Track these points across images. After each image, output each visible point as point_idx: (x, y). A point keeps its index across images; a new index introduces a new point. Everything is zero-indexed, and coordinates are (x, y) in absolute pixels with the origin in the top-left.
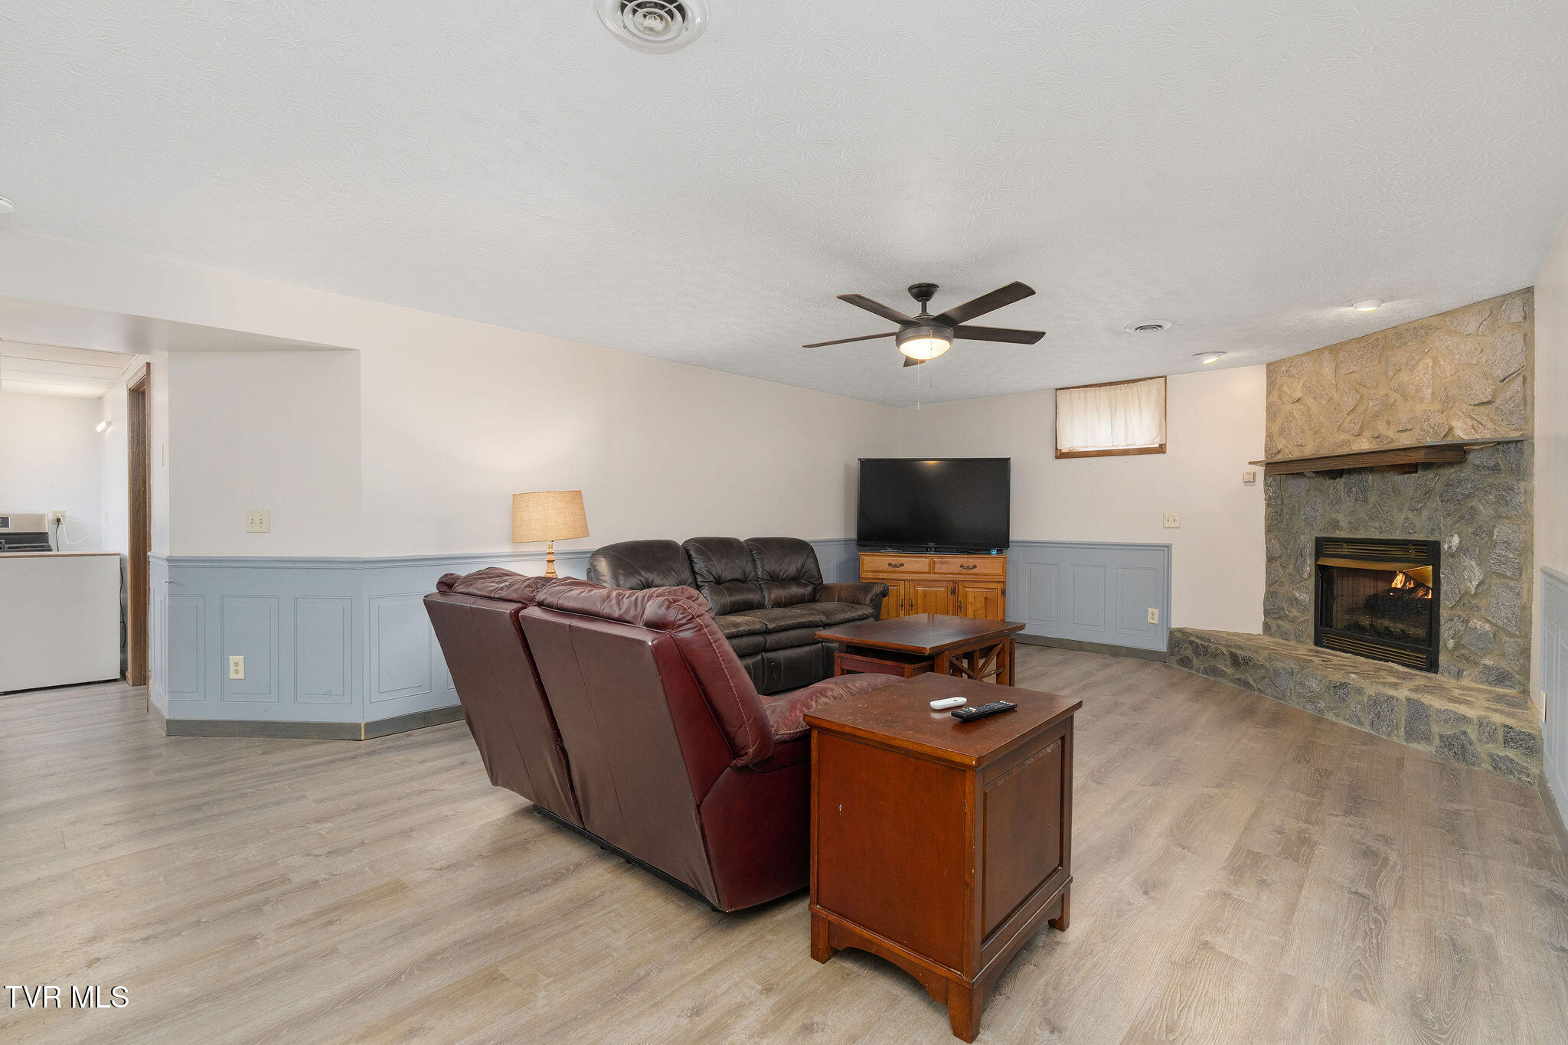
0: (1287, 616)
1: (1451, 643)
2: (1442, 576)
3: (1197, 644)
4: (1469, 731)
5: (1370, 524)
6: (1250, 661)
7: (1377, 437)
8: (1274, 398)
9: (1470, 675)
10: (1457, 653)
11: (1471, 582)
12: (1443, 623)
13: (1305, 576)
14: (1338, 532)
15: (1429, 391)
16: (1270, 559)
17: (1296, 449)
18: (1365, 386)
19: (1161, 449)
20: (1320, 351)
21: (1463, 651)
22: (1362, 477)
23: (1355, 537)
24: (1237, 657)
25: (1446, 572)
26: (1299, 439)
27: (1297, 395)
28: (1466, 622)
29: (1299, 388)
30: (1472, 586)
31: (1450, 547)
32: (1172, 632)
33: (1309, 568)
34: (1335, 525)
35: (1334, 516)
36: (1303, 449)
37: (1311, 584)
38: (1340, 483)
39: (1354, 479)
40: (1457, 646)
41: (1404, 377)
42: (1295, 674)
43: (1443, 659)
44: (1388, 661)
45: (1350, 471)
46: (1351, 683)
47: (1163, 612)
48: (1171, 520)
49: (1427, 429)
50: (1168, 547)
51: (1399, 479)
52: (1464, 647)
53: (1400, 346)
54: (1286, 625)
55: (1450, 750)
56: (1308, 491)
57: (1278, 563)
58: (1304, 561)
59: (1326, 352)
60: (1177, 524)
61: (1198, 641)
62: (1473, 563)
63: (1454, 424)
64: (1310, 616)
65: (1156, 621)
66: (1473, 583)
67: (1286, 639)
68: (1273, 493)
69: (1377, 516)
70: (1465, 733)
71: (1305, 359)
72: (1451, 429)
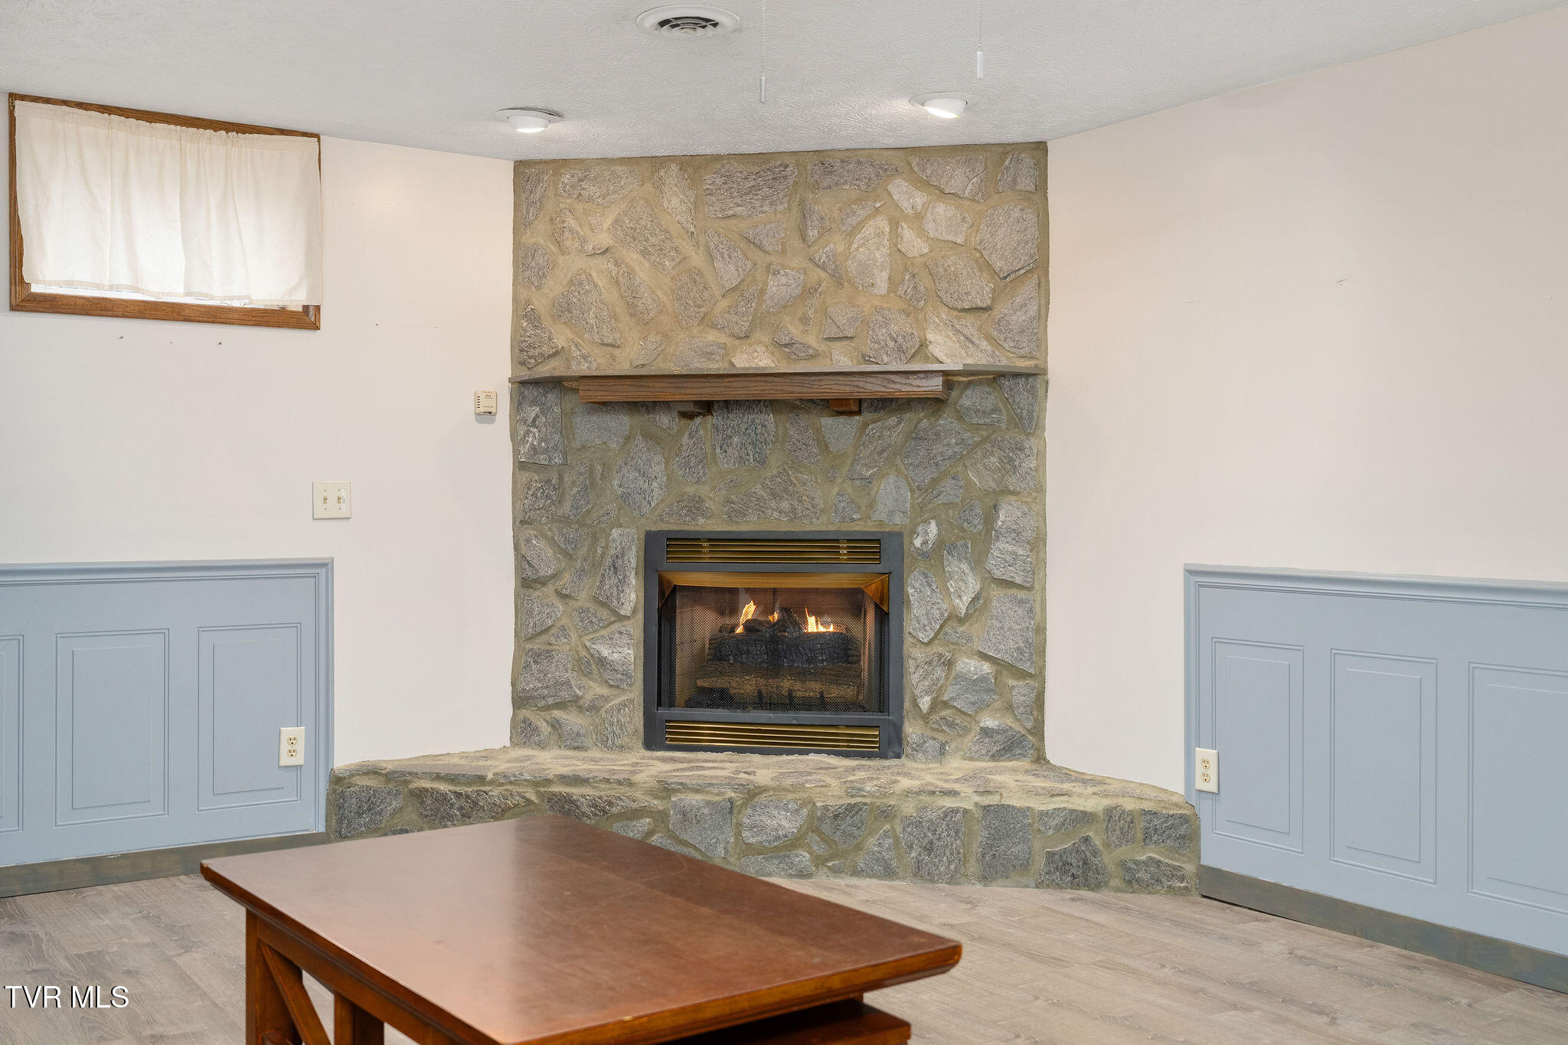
0: (577, 698)
1: (925, 702)
2: (911, 591)
3: (444, 795)
4: (1091, 834)
5: (773, 504)
6: (610, 804)
7: (786, 345)
8: (538, 235)
9: (958, 749)
10: (935, 717)
11: (960, 597)
12: (912, 670)
13: (626, 610)
14: (701, 521)
15: (885, 275)
16: (528, 582)
17: (596, 351)
18: (760, 247)
19: (305, 319)
20: (658, 163)
21: (944, 713)
22: (751, 417)
23: (734, 528)
24: (572, 802)
25: (917, 585)
26: (605, 331)
27: (604, 239)
28: (949, 664)
29: (605, 227)
30: (962, 605)
31: (925, 543)
32: (338, 781)
33: (632, 596)
34: (696, 506)
35: (690, 490)
36: (617, 352)
37: (636, 628)
38: (704, 426)
39: (737, 420)
40: (937, 704)
41: (837, 244)
42: (735, 811)
43: (912, 730)
44: (807, 753)
45: (727, 405)
46: (867, 800)
47: (317, 732)
48: (332, 500)
49: (885, 341)
50: (326, 565)
51: (830, 424)
52: (946, 705)
53: (830, 187)
54: (572, 720)
55: (1066, 872)
56: (628, 439)
57: (550, 589)
58: (623, 581)
59: (674, 168)
60: (344, 510)
61: (443, 787)
62: (965, 566)
63: (930, 337)
64: (635, 693)
65: (299, 760)
66: (964, 599)
67: (576, 748)
68: (541, 440)
69: (786, 490)
70: (1087, 840)
71: (619, 169)
72: (923, 344)
